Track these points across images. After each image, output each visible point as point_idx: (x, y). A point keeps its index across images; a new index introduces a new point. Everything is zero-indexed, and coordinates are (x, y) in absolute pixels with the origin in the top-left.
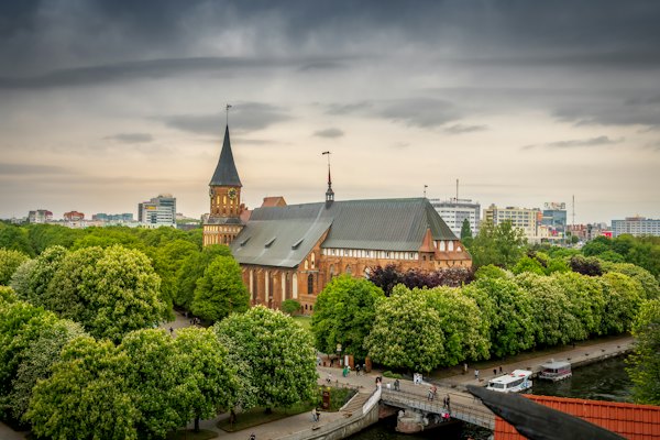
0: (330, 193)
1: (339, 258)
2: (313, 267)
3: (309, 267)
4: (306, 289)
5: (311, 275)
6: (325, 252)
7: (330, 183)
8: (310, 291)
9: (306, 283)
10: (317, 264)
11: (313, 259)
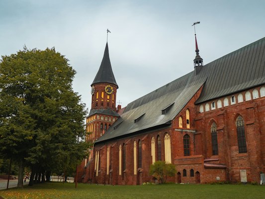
0: (198, 60)
1: (223, 109)
2: (188, 126)
3: (184, 125)
4: (181, 151)
5: (187, 135)
6: (201, 110)
7: (197, 51)
8: (187, 152)
9: (181, 145)
10: (194, 122)
11: (188, 117)
